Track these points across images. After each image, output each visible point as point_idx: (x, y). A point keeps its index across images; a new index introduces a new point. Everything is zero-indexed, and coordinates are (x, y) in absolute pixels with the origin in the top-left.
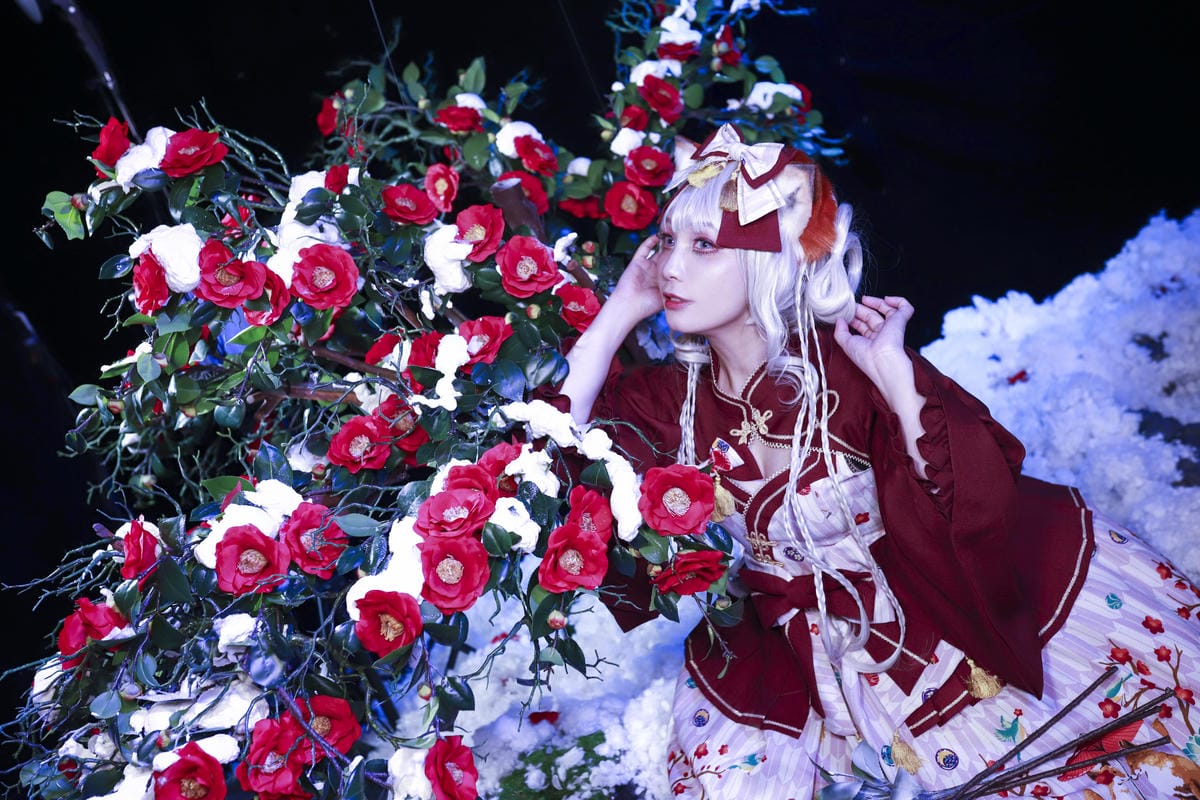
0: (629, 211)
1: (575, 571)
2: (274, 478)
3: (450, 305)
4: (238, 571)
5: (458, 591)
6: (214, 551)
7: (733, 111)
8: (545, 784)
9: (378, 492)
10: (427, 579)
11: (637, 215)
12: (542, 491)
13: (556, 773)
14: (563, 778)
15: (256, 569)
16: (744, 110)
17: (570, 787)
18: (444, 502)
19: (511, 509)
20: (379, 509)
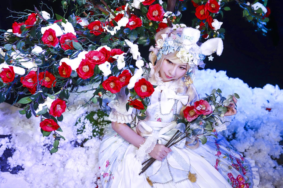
0: (201, 14)
1: (112, 87)
2: (71, 23)
3: (133, 10)
4: (47, 38)
5: (84, 74)
6: (45, 31)
7: (247, 5)
8: (97, 119)
9: (89, 41)
10: (79, 67)
11: (202, 16)
12: (117, 66)
13: (101, 119)
14: (101, 121)
15: (50, 40)
16: (250, 6)
17: (101, 123)
18: (96, 54)
19: (108, 65)
20: (85, 45)
